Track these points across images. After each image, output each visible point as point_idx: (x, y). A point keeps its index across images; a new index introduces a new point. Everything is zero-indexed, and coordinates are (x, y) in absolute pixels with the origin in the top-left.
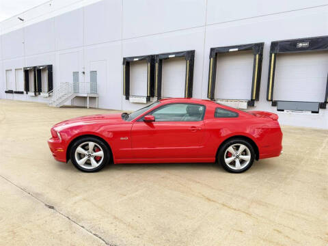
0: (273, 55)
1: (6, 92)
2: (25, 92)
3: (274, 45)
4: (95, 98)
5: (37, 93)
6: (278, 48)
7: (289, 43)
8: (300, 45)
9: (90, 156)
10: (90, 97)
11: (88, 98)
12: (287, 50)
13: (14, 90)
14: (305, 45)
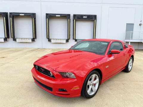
0: (75, 20)
3: (74, 16)
6: (76, 17)
7: (80, 16)
8: (84, 17)
12: (80, 19)
14: (86, 17)
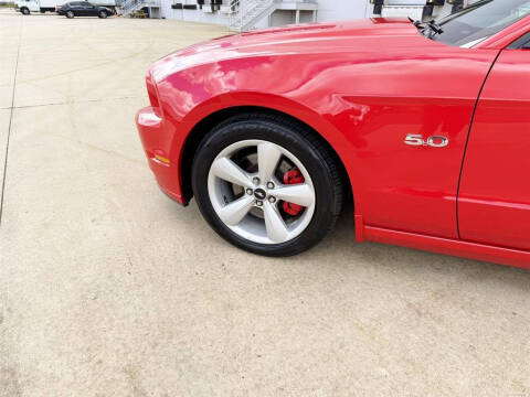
1: (174, 7)
2: (198, 6)
4: (312, 12)
5: (215, 8)
9: (260, 195)
10: (302, 12)
11: (298, 14)
13: (184, 4)
